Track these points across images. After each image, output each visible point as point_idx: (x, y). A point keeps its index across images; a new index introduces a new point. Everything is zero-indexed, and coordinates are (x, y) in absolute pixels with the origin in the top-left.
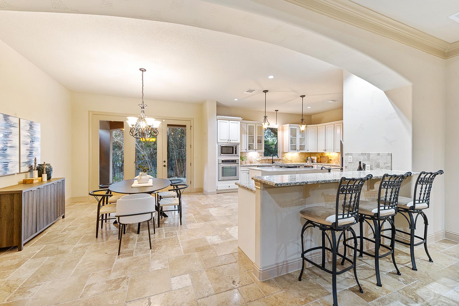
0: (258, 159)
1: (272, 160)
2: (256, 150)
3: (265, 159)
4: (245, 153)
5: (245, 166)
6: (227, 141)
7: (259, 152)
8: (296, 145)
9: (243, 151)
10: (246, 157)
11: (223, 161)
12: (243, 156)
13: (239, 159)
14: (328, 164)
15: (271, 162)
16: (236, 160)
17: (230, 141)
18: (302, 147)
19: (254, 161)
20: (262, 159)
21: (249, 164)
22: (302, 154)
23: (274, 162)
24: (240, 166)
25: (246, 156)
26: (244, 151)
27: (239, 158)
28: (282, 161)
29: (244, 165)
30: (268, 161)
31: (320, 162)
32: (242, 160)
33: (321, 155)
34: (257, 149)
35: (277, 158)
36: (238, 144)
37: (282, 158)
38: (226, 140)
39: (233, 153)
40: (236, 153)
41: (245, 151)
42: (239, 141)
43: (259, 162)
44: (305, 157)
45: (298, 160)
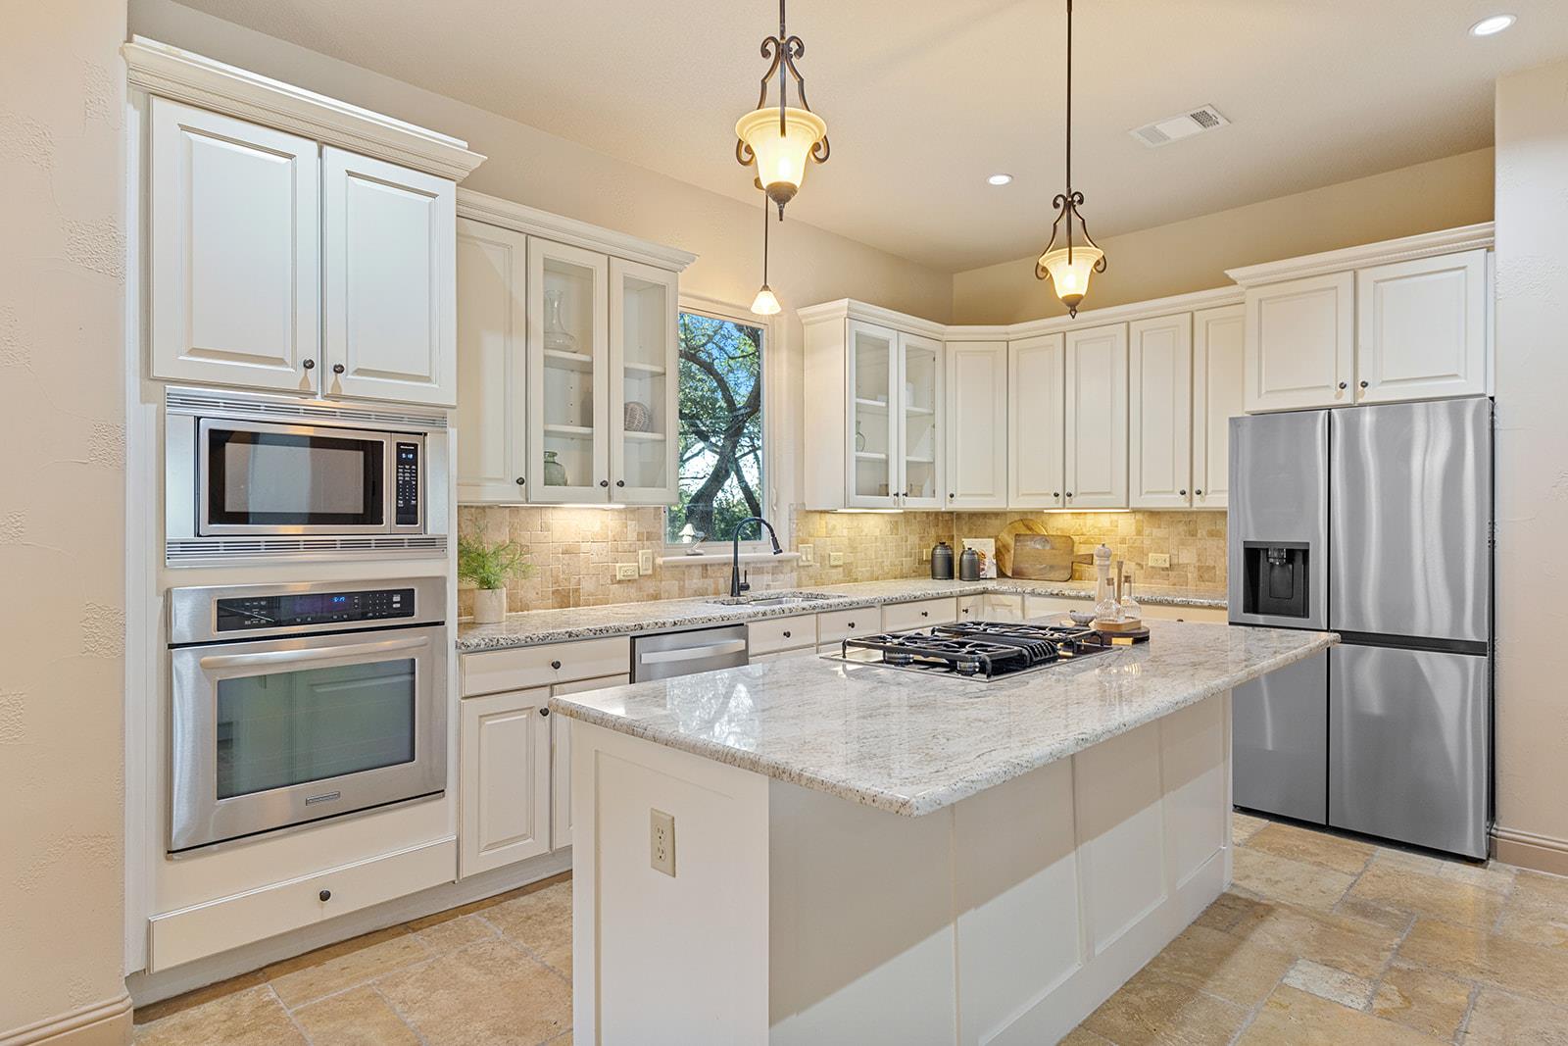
0: (624, 568)
1: (728, 571)
2: (616, 489)
3: (675, 566)
4: (514, 510)
5: (514, 646)
6: (290, 376)
7: (633, 511)
8: (887, 462)
9: (489, 494)
10: (525, 550)
11: (233, 613)
12: (495, 537)
13: (440, 582)
14: (1071, 584)
15: (724, 580)
16: (408, 595)
17: (331, 376)
18: (919, 476)
19: (588, 585)
20: (659, 561)
21: (543, 618)
22: (907, 522)
23: (747, 588)
24: (452, 652)
25: (525, 538)
26: (498, 491)
27: (446, 566)
28: (795, 574)
29: (502, 634)
30: (705, 576)
31: (1018, 574)
32: (487, 584)
33: (1023, 531)
34: (618, 476)
35: (770, 553)
36: (433, 422)
37: (794, 554)
38: (281, 362)
39: (371, 513)
40: (408, 514)
41: (512, 494)
42: (442, 391)
43: (633, 591)
44: (921, 538)
45: (887, 563)
